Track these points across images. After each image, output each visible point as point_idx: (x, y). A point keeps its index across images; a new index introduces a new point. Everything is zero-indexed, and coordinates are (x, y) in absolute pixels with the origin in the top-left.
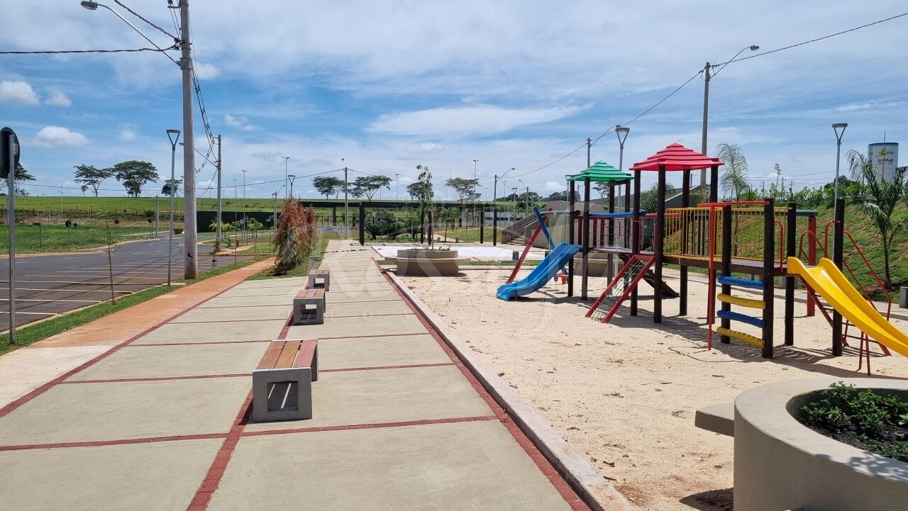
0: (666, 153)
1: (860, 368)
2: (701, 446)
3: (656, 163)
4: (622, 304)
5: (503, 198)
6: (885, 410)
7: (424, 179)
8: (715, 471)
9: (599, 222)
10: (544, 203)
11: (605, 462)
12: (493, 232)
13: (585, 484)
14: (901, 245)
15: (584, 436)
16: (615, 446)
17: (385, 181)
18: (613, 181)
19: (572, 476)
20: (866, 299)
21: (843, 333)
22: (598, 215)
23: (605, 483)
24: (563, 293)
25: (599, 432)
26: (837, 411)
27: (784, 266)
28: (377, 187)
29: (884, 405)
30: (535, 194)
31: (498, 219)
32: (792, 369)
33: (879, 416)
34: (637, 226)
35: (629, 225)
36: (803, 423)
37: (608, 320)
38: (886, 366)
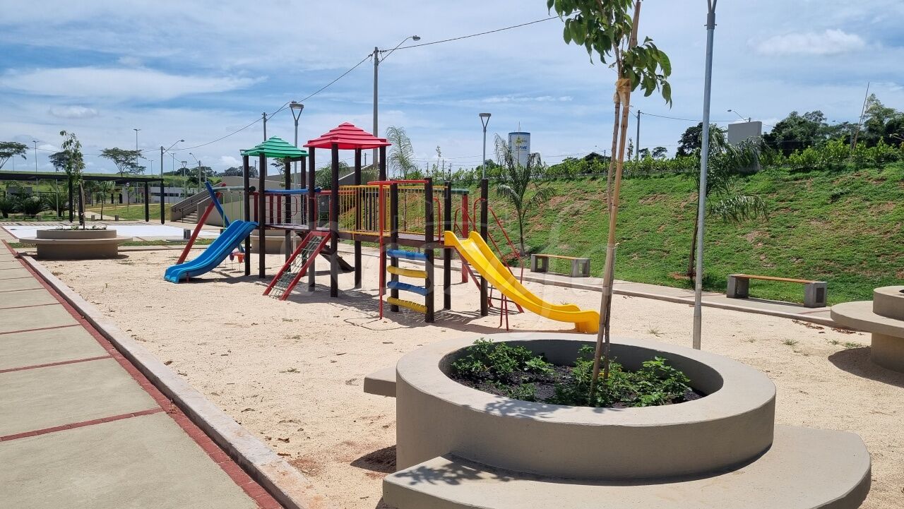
0: (338, 132)
1: (501, 325)
2: (372, 410)
3: (329, 141)
4: (300, 280)
5: (172, 172)
6: (515, 359)
7: (71, 148)
8: (383, 431)
9: (275, 198)
10: (219, 178)
11: (280, 439)
12: (160, 208)
13: (258, 464)
14: (531, 219)
15: (259, 416)
16: (291, 421)
17: (20, 148)
18: (289, 157)
19: (245, 458)
20: (505, 265)
21: (489, 296)
22: (274, 192)
23: (280, 460)
24: (240, 272)
25: (274, 410)
26: (478, 364)
27: (442, 239)
28: (8, 155)
29: (514, 355)
30: (209, 168)
31: (166, 195)
32: (449, 330)
33: (511, 365)
34: (312, 203)
35: (305, 202)
36: (452, 377)
37: (286, 297)
38: (519, 322)
